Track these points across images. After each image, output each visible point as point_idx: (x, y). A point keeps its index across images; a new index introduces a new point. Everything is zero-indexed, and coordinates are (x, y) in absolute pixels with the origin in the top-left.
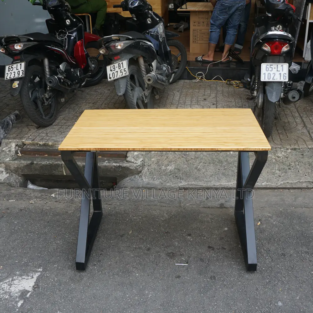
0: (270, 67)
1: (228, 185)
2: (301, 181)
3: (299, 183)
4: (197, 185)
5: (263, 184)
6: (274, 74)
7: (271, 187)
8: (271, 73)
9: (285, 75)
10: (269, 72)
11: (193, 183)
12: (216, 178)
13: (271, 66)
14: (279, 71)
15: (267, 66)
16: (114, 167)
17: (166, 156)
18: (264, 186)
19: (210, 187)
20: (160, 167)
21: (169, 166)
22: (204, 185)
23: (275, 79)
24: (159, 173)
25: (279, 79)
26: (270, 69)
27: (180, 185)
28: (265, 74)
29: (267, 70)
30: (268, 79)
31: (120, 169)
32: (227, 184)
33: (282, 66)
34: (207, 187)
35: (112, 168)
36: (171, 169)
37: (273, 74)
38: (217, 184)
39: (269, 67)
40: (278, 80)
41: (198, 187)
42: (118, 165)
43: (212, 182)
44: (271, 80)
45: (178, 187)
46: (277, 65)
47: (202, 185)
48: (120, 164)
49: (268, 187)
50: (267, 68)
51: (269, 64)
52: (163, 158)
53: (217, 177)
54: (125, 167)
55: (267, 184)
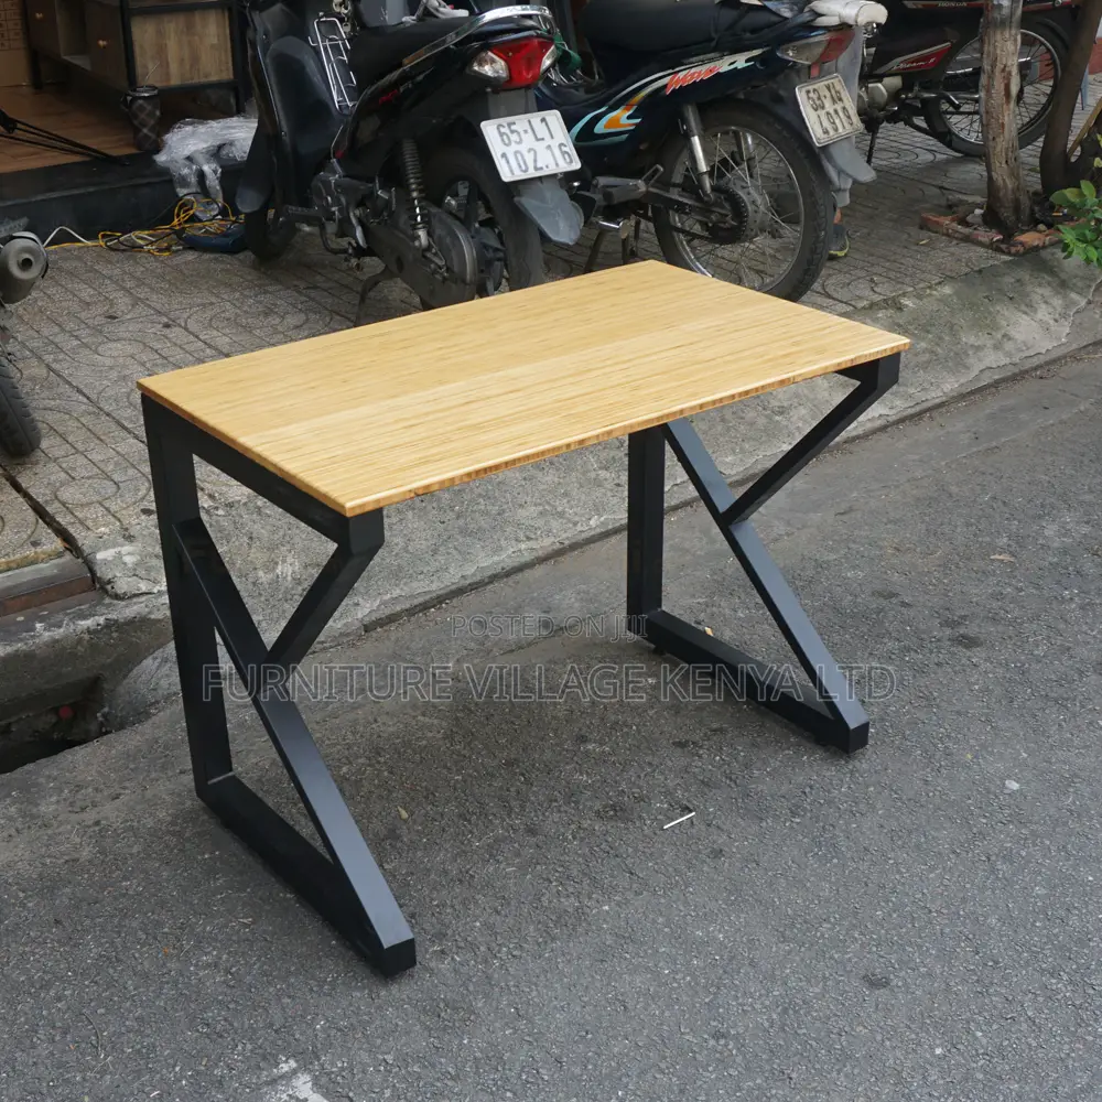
0: (512, 132)
1: (503, 561)
2: (679, 481)
3: (675, 488)
4: (413, 597)
5: (593, 523)
6: (532, 152)
7: (618, 525)
8: (523, 148)
9: (564, 149)
10: (514, 147)
11: (397, 592)
12: (454, 552)
13: (513, 127)
14: (543, 139)
15: (502, 130)
16: (86, 637)
17: (245, 534)
18: (598, 530)
19: (454, 587)
20: (251, 580)
21: (277, 563)
22: (434, 587)
23: (541, 168)
24: (263, 599)
25: (554, 167)
26: (514, 137)
27: (360, 616)
28: (504, 155)
29: (507, 141)
30: (522, 171)
31: (115, 635)
32: (496, 558)
33: (543, 120)
34: (448, 589)
35: (80, 641)
36: (294, 572)
37: (530, 150)
38: (470, 571)
39: (505, 130)
40: (552, 170)
41: (421, 600)
42: (101, 620)
43: (451, 570)
44: (532, 173)
45: (358, 624)
46: (529, 122)
47: (427, 589)
48: (110, 616)
49: (610, 527)
50: (501, 134)
51: (504, 121)
52: (237, 543)
53: (456, 549)
54: (131, 622)
55: (602, 519)
